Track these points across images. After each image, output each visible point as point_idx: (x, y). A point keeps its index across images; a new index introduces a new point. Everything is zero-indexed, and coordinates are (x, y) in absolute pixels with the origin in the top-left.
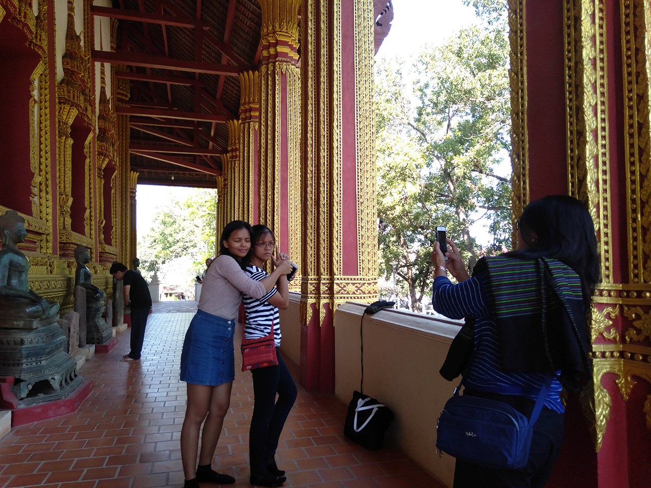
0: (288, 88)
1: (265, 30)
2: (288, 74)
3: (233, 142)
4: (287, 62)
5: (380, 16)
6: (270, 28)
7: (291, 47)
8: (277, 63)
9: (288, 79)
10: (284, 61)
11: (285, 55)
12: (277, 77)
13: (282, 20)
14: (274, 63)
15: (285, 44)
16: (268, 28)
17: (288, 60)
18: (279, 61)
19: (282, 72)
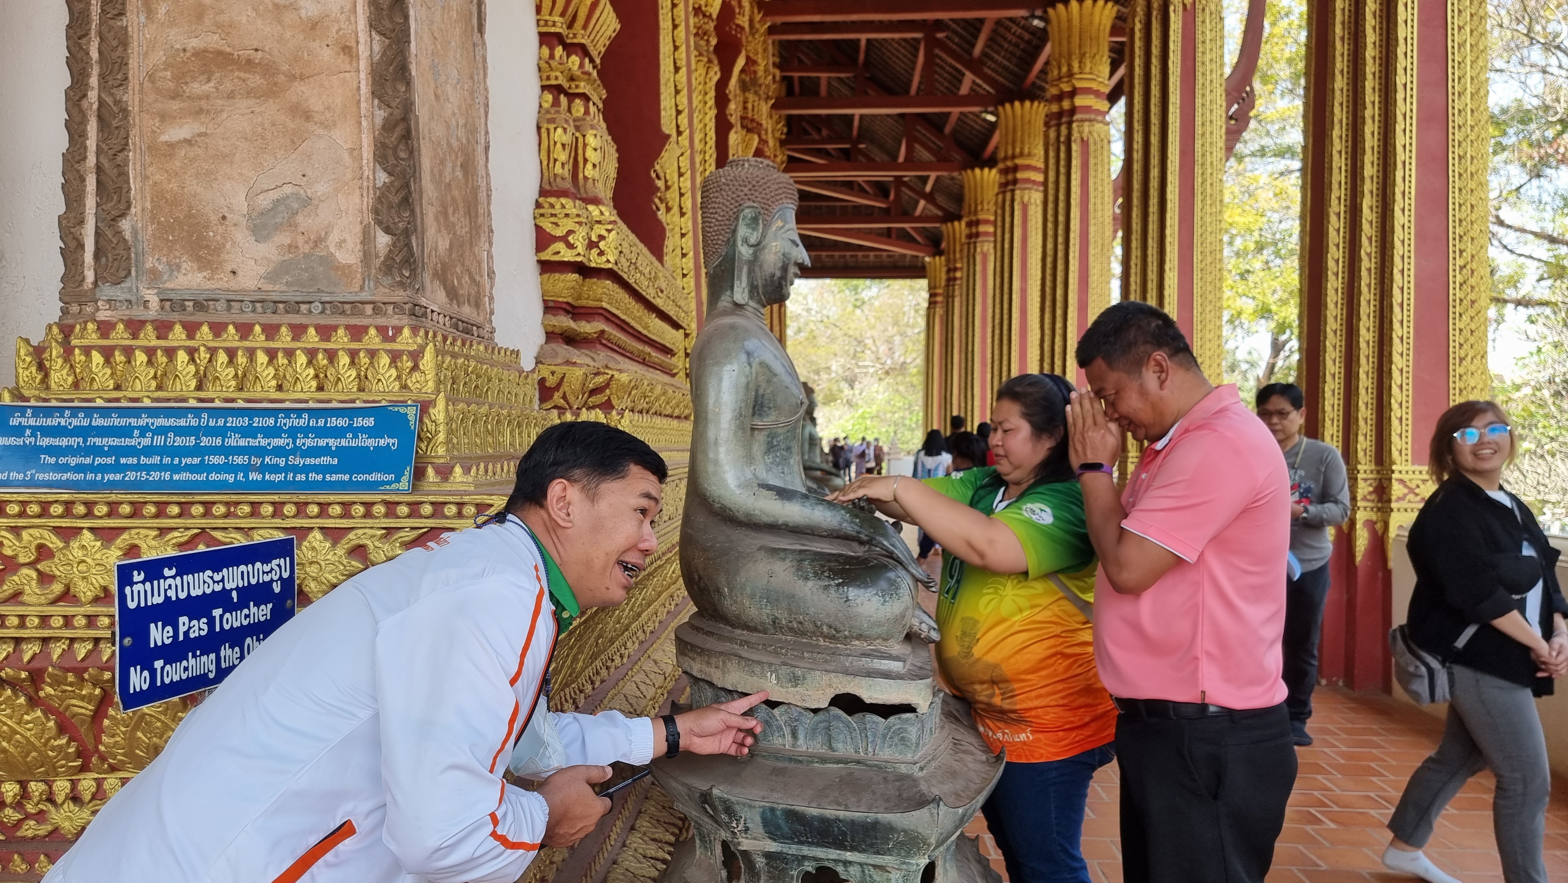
0: (1092, 161)
1: (1056, 72)
2: (1091, 141)
3: (973, 209)
4: (1090, 120)
5: (1236, 106)
6: (1064, 69)
7: (1097, 94)
8: (1074, 125)
9: (1092, 148)
10: (1086, 120)
11: (1088, 109)
12: (1074, 147)
13: (1084, 54)
14: (1070, 124)
15: (1088, 91)
16: (1060, 68)
17: (1093, 116)
18: (1077, 121)
19: (1082, 139)
